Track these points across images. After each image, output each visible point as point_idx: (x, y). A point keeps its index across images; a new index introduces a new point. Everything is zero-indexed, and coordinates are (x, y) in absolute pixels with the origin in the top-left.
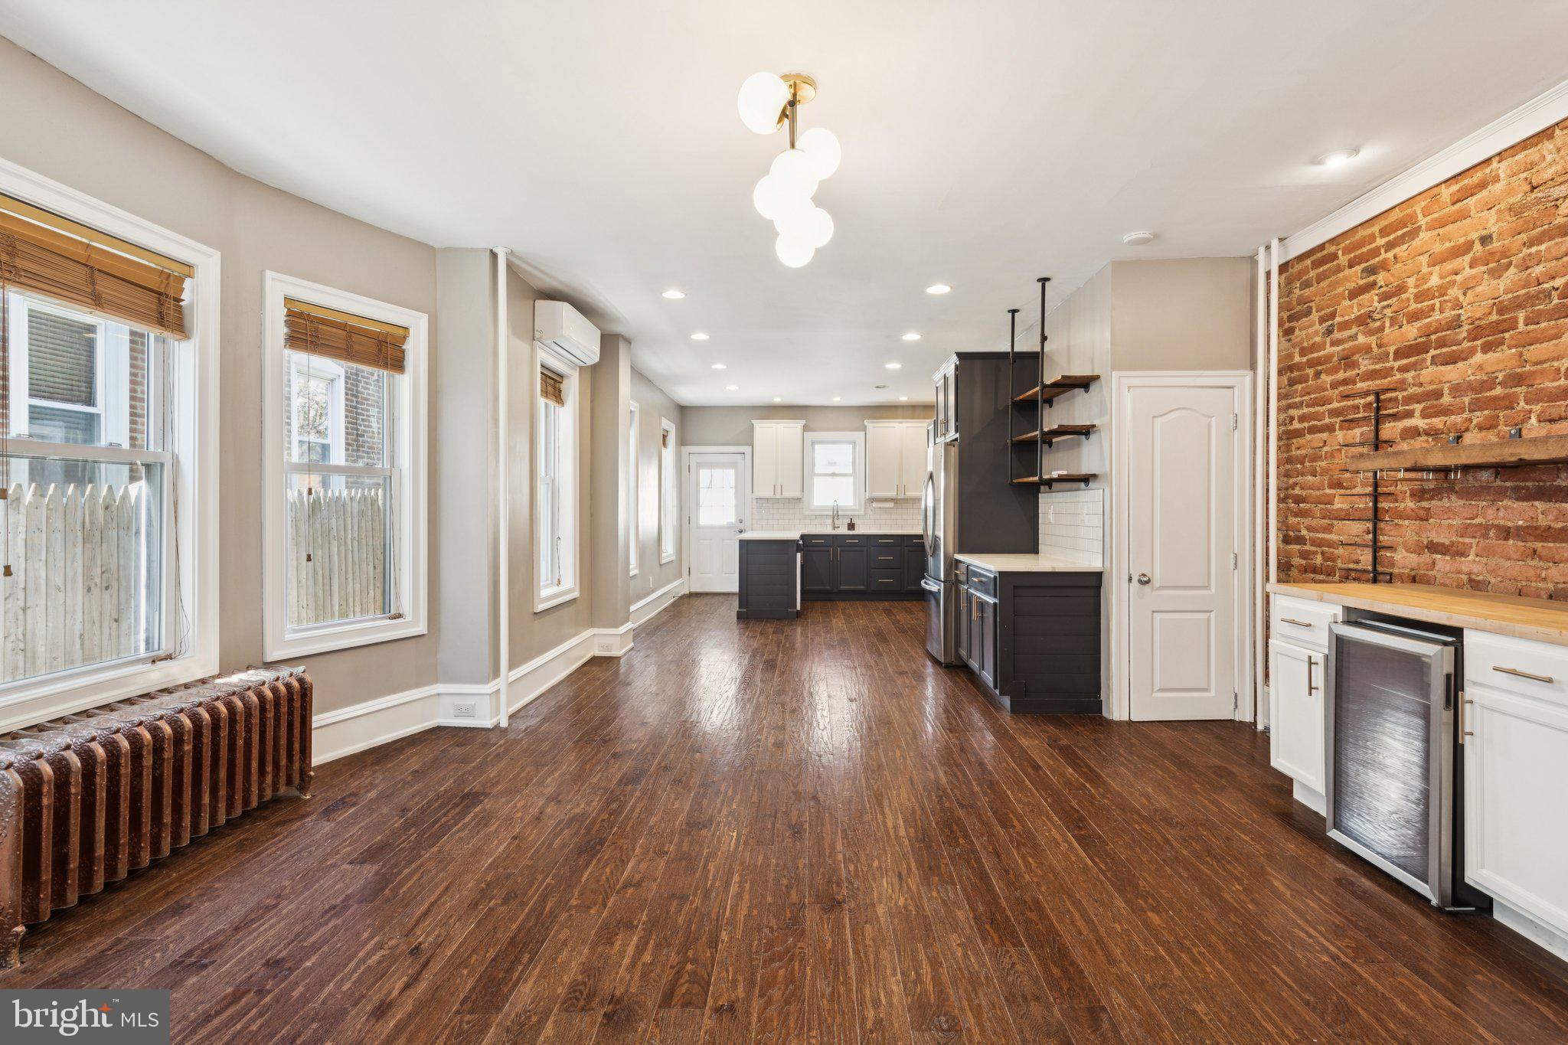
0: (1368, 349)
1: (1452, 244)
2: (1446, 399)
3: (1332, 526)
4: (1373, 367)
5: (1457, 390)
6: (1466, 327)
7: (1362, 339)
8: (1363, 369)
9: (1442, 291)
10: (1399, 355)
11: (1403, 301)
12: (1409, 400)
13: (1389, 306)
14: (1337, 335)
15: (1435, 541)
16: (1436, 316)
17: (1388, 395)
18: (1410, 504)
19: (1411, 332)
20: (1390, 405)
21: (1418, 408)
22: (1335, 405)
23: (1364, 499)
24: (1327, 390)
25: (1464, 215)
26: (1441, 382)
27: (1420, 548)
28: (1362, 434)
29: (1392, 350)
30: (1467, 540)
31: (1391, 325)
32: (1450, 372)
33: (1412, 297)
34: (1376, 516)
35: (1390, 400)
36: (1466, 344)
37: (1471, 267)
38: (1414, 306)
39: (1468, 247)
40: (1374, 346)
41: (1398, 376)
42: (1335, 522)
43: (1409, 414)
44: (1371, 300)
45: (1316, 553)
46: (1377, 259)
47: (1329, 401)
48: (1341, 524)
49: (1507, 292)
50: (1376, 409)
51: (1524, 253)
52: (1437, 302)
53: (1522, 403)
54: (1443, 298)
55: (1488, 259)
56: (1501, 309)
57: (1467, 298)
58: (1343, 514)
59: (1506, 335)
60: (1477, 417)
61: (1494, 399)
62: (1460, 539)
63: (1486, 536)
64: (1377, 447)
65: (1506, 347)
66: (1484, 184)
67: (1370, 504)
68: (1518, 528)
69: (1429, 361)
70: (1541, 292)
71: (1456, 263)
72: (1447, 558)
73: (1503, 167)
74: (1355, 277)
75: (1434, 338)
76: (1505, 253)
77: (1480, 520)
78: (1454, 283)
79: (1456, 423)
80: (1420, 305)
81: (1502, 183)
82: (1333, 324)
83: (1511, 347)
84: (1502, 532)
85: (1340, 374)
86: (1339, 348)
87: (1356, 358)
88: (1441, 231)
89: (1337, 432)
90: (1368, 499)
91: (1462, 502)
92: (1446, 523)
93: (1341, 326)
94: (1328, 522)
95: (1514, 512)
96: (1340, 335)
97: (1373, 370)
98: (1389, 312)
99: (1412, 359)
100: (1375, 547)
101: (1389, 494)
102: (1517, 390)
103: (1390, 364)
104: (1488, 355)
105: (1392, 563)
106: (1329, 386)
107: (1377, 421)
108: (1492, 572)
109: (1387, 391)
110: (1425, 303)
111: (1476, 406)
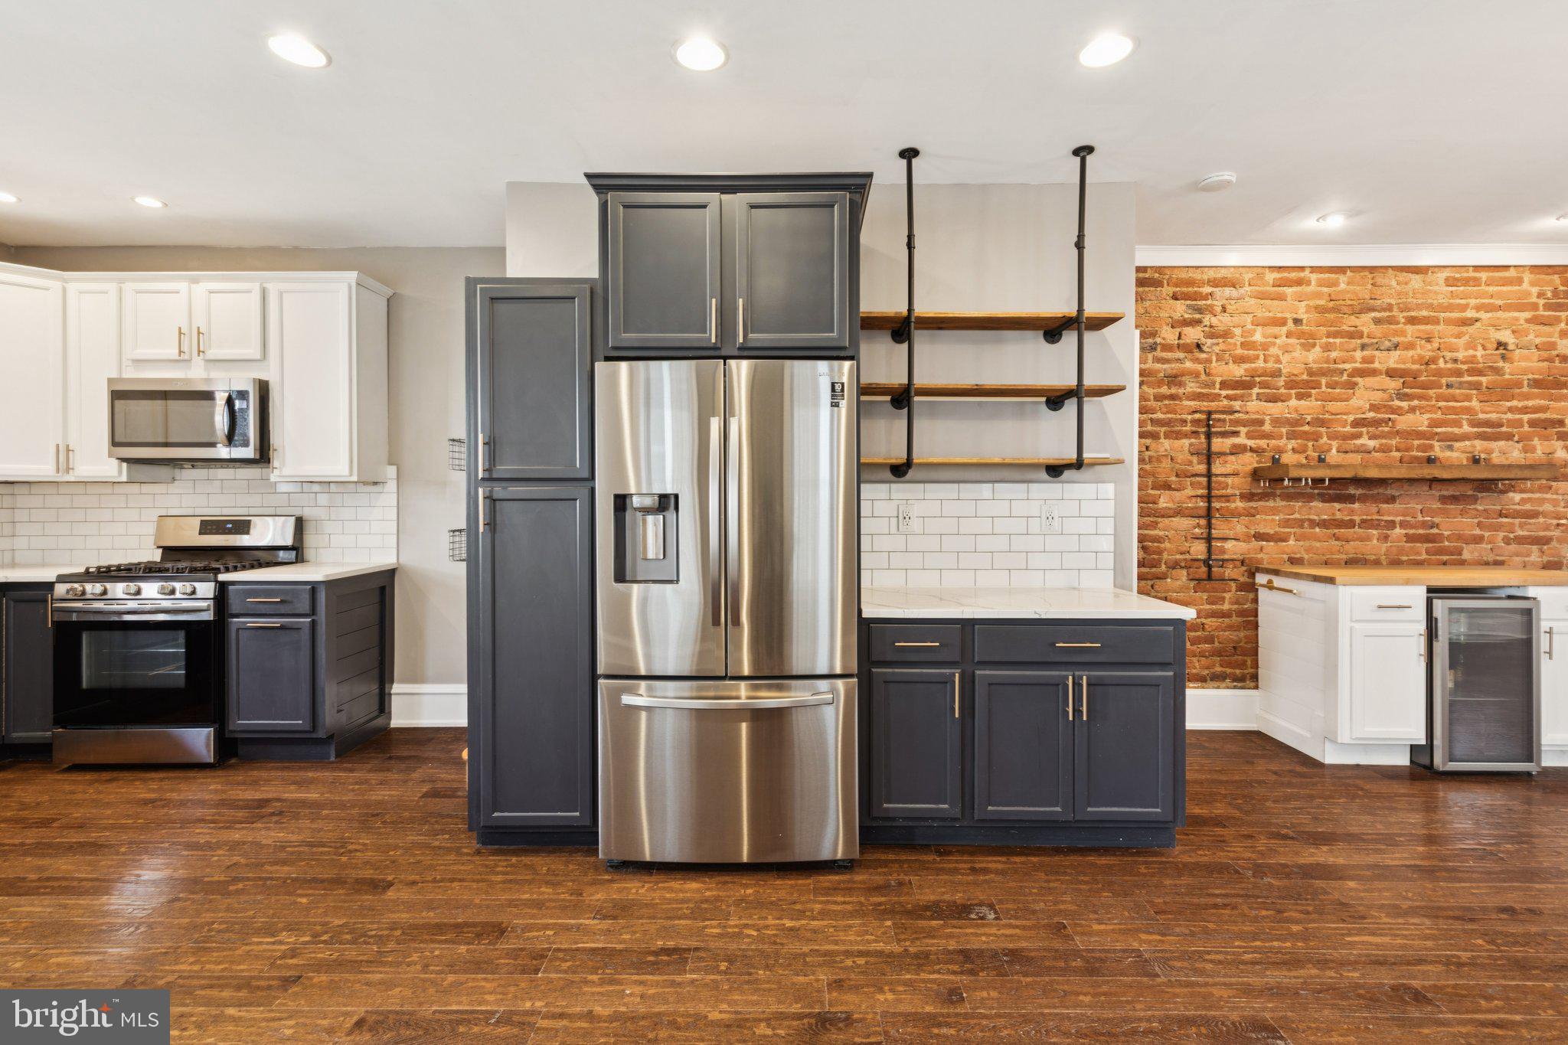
0: (1197, 375)
1: (1271, 315)
2: (1267, 427)
3: (1157, 523)
4: (1199, 390)
5: (1277, 422)
6: (1283, 378)
7: (1188, 365)
8: (1189, 389)
9: (1265, 347)
10: (1224, 385)
11: (1230, 344)
12: (1237, 422)
13: (1218, 344)
14: (1159, 353)
15: (1261, 531)
16: (1260, 364)
17: (1218, 416)
18: (1239, 504)
19: (1239, 371)
20: (1218, 424)
21: (1243, 430)
22: (1159, 416)
23: (1194, 500)
24: (1149, 401)
25: (1282, 298)
26: (1264, 413)
27: (1247, 538)
28: (1191, 445)
29: (1219, 380)
30: (1287, 530)
31: (1217, 360)
32: (1272, 408)
33: (1239, 343)
34: (1209, 514)
35: (1219, 420)
36: (1283, 391)
37: (1287, 337)
38: (1239, 351)
39: (1283, 322)
40: (1203, 372)
41: (1225, 402)
42: (1160, 520)
43: (1236, 434)
44: (1192, 334)
46: (1204, 302)
47: (1154, 411)
48: (1166, 521)
49: (1315, 362)
50: (1208, 427)
51: (1324, 340)
52: (1261, 353)
53: (1325, 439)
54: (1266, 352)
55: (1300, 335)
56: (1311, 373)
57: (1285, 359)
58: (1171, 513)
59: (1313, 391)
60: (1292, 444)
61: (1305, 432)
62: (1282, 530)
63: (1302, 527)
64: (1209, 457)
65: (1313, 399)
66: (1299, 282)
67: (1202, 504)
68: (1324, 520)
69: (1254, 397)
70: (1338, 369)
71: (1276, 330)
72: (1272, 544)
73: (1314, 277)
74: (1180, 309)
75: (1258, 379)
76: (1312, 336)
77: (1297, 516)
78: (1274, 344)
79: (1279, 446)
80: (1246, 352)
81: (1313, 288)
82: (1155, 343)
83: (1317, 400)
84: (1313, 524)
85: (1164, 390)
86: (1165, 366)
87: (1183, 379)
88: (1262, 302)
89: (1162, 440)
90: (1199, 499)
91: (1284, 503)
92: (1270, 517)
93: (1167, 348)
94: (1151, 519)
95: (1321, 510)
96: (1164, 355)
97: (1200, 393)
98: (1217, 349)
99: (1238, 392)
100: (1209, 539)
101: (1222, 496)
102: (1321, 429)
103: (1217, 391)
104: (1302, 402)
105: (1223, 551)
106: (1152, 397)
107: (1209, 436)
108: (1307, 551)
109: (1217, 412)
110: (1251, 352)
111: (1291, 436)
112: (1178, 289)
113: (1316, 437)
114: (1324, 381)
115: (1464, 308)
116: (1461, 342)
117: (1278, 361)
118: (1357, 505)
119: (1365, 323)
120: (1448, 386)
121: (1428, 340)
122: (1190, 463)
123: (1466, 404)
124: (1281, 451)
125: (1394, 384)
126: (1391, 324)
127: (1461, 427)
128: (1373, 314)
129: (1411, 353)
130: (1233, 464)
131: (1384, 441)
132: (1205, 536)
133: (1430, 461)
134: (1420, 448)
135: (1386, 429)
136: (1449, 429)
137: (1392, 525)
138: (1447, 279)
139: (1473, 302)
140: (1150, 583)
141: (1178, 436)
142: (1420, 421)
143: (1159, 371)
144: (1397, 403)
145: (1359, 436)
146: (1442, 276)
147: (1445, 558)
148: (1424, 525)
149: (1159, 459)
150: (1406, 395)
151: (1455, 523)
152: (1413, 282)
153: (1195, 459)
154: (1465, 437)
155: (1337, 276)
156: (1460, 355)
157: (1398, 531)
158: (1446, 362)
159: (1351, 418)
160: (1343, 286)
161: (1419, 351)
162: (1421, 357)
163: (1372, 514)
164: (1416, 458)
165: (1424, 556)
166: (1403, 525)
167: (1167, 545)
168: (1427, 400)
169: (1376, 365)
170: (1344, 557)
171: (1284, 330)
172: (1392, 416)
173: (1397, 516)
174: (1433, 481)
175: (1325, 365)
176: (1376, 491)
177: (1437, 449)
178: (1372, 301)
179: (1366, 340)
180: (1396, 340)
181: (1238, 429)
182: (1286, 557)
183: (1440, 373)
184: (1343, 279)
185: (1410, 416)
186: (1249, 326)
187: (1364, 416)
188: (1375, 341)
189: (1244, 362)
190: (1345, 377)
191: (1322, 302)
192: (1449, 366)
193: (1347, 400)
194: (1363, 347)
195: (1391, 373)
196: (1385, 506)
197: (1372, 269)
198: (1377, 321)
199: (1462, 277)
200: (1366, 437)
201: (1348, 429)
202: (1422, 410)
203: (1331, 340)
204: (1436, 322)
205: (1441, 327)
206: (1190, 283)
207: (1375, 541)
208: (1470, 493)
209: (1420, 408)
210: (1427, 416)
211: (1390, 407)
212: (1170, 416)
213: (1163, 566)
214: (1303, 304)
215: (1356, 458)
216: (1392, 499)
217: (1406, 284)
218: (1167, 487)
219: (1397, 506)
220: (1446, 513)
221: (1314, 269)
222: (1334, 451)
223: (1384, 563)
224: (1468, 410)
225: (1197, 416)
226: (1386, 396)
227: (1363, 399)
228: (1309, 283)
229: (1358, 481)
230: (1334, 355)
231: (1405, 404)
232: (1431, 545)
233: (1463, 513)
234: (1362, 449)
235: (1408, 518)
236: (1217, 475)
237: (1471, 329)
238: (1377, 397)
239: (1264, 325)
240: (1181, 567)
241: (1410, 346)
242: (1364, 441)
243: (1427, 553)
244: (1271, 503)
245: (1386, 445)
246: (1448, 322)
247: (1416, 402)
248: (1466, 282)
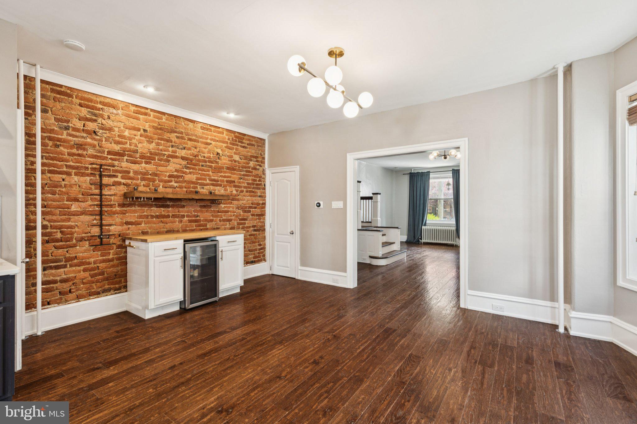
0: (94, 146)
1: (133, 125)
2: (131, 174)
3: (70, 219)
4: (96, 154)
5: (135, 172)
6: (139, 154)
7: (89, 140)
8: (89, 152)
9: (130, 139)
11: (112, 134)
12: (117, 171)
13: (106, 133)
14: (71, 131)
15: (129, 221)
16: (128, 146)
17: (106, 167)
18: (118, 209)
19: (117, 148)
20: (106, 171)
21: (120, 175)
22: (71, 164)
23: (93, 207)
24: (65, 155)
25: (138, 119)
26: (130, 168)
27: (122, 224)
28: (91, 180)
29: (107, 150)
30: (141, 220)
31: (105, 141)
32: (134, 166)
33: (117, 135)
34: (101, 214)
35: (107, 169)
36: (138, 159)
37: (140, 136)
38: (117, 139)
39: (139, 130)
40: (97, 145)
41: (110, 161)
42: (72, 217)
43: (116, 176)
44: (91, 126)
45: (57, 232)
46: (98, 112)
47: (67, 161)
48: (76, 217)
49: (153, 149)
50: (101, 171)
51: (157, 141)
52: (128, 142)
53: (157, 181)
54: (131, 141)
55: (146, 137)
56: (151, 153)
57: (140, 145)
58: (79, 213)
59: (152, 161)
60: (143, 183)
61: (149, 178)
62: (138, 220)
63: (147, 218)
64: (101, 186)
65: (152, 164)
66: (146, 114)
67: (97, 209)
68: (157, 215)
69: (125, 160)
70: (163, 154)
71: (135, 132)
72: (134, 226)
73: (152, 113)
74: (84, 112)
75: (127, 153)
76: (151, 138)
77: (145, 213)
78: (135, 138)
79: (137, 183)
80: (121, 140)
81: (151, 118)
82: (69, 126)
83: (154, 165)
84: (152, 217)
85: (74, 151)
86: (74, 139)
87: (86, 147)
88: (129, 118)
89: (73, 176)
90: (95, 207)
91: (139, 208)
92: (133, 215)
93: (75, 129)
94: (67, 217)
95: (156, 211)
96: (74, 133)
97: (96, 155)
98: (105, 135)
99: (117, 157)
100: (101, 226)
101: (108, 205)
102: (156, 177)
103: (106, 155)
104: (147, 165)
105: (109, 231)
106: (66, 154)
107: (101, 176)
108: (150, 228)
109: (105, 165)
110: (123, 140)
111: (143, 179)
112: (82, 102)
113: (154, 181)
114: (157, 158)
115: (207, 139)
116: (206, 150)
117: (136, 146)
118: (170, 209)
119: (173, 136)
120: (202, 166)
121: (196, 148)
122: (91, 189)
123: (208, 173)
124: (138, 186)
125: (184, 163)
126: (182, 139)
127: (206, 181)
128: (176, 134)
129: (190, 152)
130: (114, 190)
131: (180, 184)
132: (99, 224)
133: (197, 192)
134: (193, 188)
135: (181, 179)
136: (203, 181)
137: (183, 216)
138: (201, 127)
139: (210, 137)
140: (65, 250)
141: (83, 175)
142: (193, 177)
143: (71, 141)
144: (185, 170)
145: (171, 181)
146: (200, 125)
147: (201, 228)
148: (195, 216)
149: (71, 186)
150: (188, 167)
151: (205, 215)
152: (190, 125)
153: (93, 187)
154: (207, 185)
155: (161, 115)
156: (206, 155)
157: (186, 218)
158: (201, 157)
159: (168, 174)
160: (164, 120)
161: (192, 151)
162: (193, 154)
163: (176, 212)
164: (192, 191)
165: (195, 228)
166: (188, 216)
167: (77, 229)
168: (195, 170)
169: (177, 154)
170: (165, 230)
171: (139, 133)
172: (183, 175)
173: (185, 213)
174: (197, 200)
175: (157, 151)
176: (177, 203)
177: (199, 188)
178: (175, 129)
179: (173, 144)
180: (184, 146)
181: (117, 174)
182: (140, 231)
183: (199, 161)
184: (164, 117)
185: (189, 175)
186: (122, 128)
187: (173, 174)
188: (177, 145)
189: (119, 144)
190: (165, 157)
191: (156, 125)
192: (202, 158)
193: (166, 167)
194: (172, 146)
195: (183, 158)
196: (181, 209)
197: (175, 116)
198: (177, 137)
199: (207, 128)
200: (174, 182)
201: (167, 178)
202: (194, 173)
203: (159, 141)
204: (198, 142)
205: (200, 144)
206: (91, 101)
207: (177, 223)
208: (209, 204)
209: (193, 173)
210: (195, 176)
211: (183, 171)
212: (78, 164)
213: (74, 241)
214: (148, 124)
215: (170, 190)
216: (183, 207)
217: (188, 125)
218: (76, 200)
219: (185, 209)
220: (201, 212)
221: (152, 110)
222: (161, 187)
223: (181, 231)
224: (208, 175)
225: (94, 166)
226: (181, 167)
227: (173, 166)
228: (150, 116)
229: (171, 200)
230: (161, 147)
231: (188, 171)
232: (197, 223)
233: (207, 211)
234: (172, 187)
235: (189, 214)
236: (106, 195)
237: (209, 147)
238: (178, 167)
239: (130, 129)
240: (85, 240)
241: (189, 149)
242: (173, 183)
243: (196, 226)
244: (133, 208)
245: (181, 185)
246: (202, 143)
247: (191, 170)
248: (207, 129)
